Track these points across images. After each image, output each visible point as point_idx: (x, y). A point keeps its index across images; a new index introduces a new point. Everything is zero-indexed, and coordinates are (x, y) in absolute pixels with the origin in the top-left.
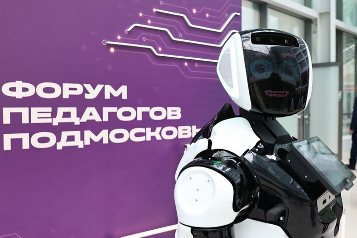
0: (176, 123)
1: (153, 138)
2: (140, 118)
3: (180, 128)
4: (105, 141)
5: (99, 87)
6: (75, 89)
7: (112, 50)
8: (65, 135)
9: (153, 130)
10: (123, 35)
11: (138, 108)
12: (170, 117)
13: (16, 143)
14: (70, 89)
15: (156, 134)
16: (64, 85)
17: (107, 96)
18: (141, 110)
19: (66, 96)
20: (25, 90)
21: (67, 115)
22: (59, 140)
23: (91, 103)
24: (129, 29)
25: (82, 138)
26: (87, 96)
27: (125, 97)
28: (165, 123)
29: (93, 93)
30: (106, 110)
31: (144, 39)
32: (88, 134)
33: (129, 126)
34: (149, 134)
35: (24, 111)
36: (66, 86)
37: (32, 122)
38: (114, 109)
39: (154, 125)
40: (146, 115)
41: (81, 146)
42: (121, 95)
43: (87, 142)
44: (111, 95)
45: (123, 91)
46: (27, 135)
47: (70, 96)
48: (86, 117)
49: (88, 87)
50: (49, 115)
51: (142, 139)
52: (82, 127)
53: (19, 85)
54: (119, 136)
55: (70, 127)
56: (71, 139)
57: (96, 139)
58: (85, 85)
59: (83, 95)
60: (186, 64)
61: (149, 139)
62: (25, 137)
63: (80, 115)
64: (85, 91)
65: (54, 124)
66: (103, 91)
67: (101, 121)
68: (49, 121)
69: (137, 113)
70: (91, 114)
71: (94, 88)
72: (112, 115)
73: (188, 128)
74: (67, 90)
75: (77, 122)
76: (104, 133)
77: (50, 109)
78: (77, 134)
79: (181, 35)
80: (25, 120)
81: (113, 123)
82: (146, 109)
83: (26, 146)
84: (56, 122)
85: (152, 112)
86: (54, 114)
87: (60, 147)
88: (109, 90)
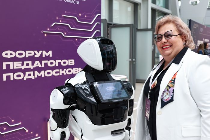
0: (72, 67)
1: (63, 74)
2: (57, 65)
3: (74, 69)
4: (43, 76)
5: (40, 52)
6: (31, 53)
7: (45, 35)
8: (27, 73)
9: (63, 70)
10: (50, 28)
11: (56, 61)
12: (70, 64)
13: (8, 77)
14: (29, 53)
15: (64, 72)
16: (26, 51)
17: (44, 56)
18: (58, 61)
19: (27, 56)
20: (11, 54)
21: (28, 65)
22: (24, 76)
23: (37, 59)
24: (53, 25)
25: (34, 75)
26: (36, 56)
27: (51, 56)
28: (68, 67)
29: (38, 55)
30: (43, 62)
31: (59, 29)
32: (36, 73)
33: (53, 69)
34: (61, 72)
35: (11, 63)
36: (27, 52)
37: (14, 68)
38: (46, 62)
39: (63, 68)
40: (59, 63)
41: (33, 78)
42: (49, 55)
43: (36, 76)
44: (45, 55)
45: (50, 53)
46: (12, 74)
47: (29, 56)
48: (35, 65)
49: (36, 52)
50: (21, 65)
51: (58, 74)
52: (34, 70)
53: (9, 52)
54: (49, 73)
55: (29, 70)
56: (29, 75)
57: (39, 75)
58: (35, 51)
59: (34, 55)
60: (76, 40)
61: (61, 74)
62: (11, 74)
63: (33, 64)
64: (35, 54)
65: (22, 69)
66: (42, 53)
67: (41, 67)
68: (21, 67)
69: (56, 63)
70: (37, 64)
71: (38, 52)
72: (46, 64)
73: (77, 69)
74: (28, 54)
75: (32, 68)
76: (43, 72)
77: (21, 62)
78: (32, 73)
79: (74, 26)
80: (11, 68)
81: (46, 68)
82: (60, 61)
83: (12, 79)
84: (23, 68)
85: (62, 62)
86: (23, 65)
87: (25, 79)
88: (44, 53)
